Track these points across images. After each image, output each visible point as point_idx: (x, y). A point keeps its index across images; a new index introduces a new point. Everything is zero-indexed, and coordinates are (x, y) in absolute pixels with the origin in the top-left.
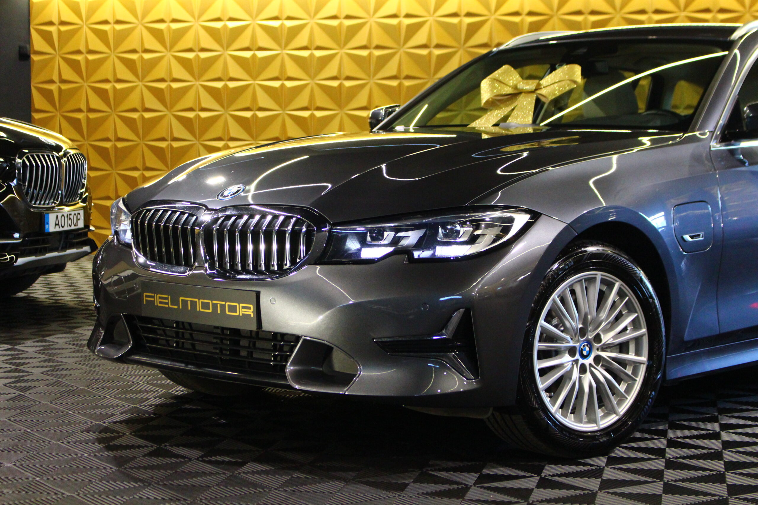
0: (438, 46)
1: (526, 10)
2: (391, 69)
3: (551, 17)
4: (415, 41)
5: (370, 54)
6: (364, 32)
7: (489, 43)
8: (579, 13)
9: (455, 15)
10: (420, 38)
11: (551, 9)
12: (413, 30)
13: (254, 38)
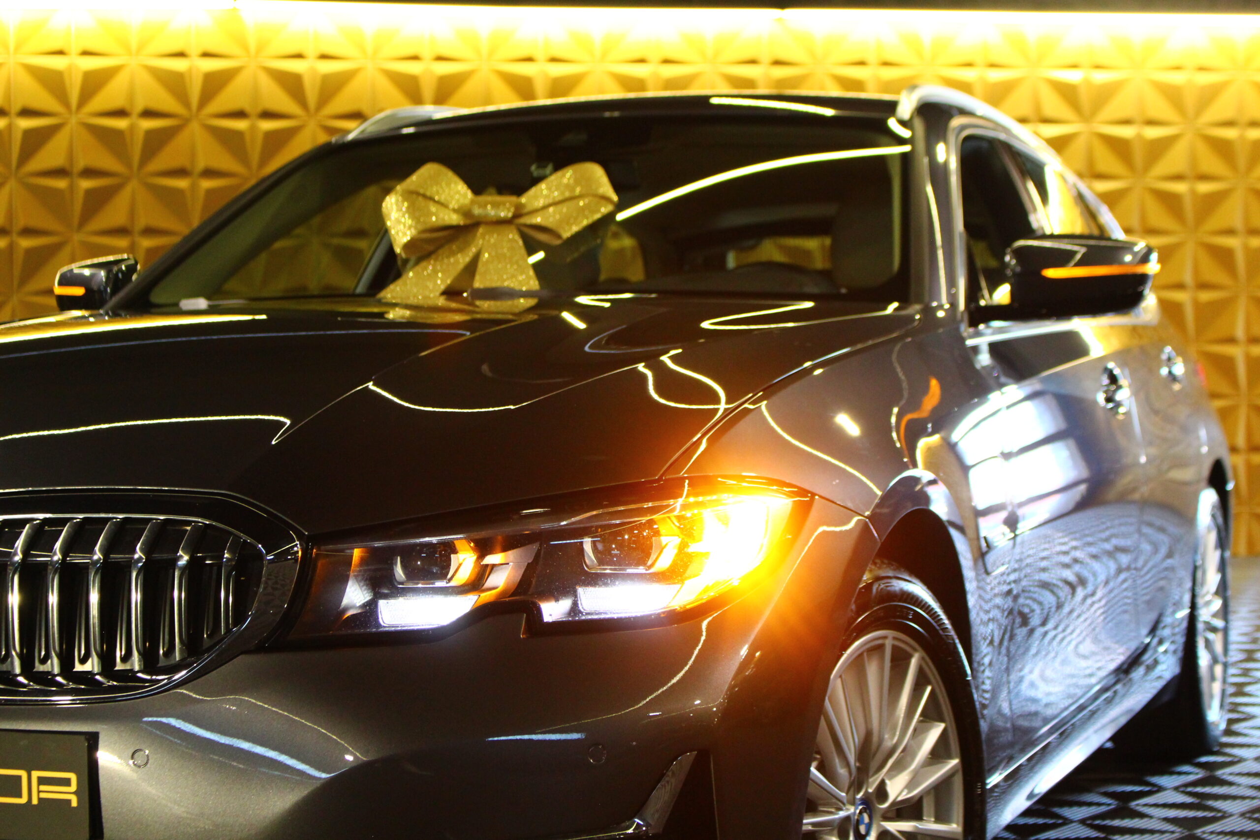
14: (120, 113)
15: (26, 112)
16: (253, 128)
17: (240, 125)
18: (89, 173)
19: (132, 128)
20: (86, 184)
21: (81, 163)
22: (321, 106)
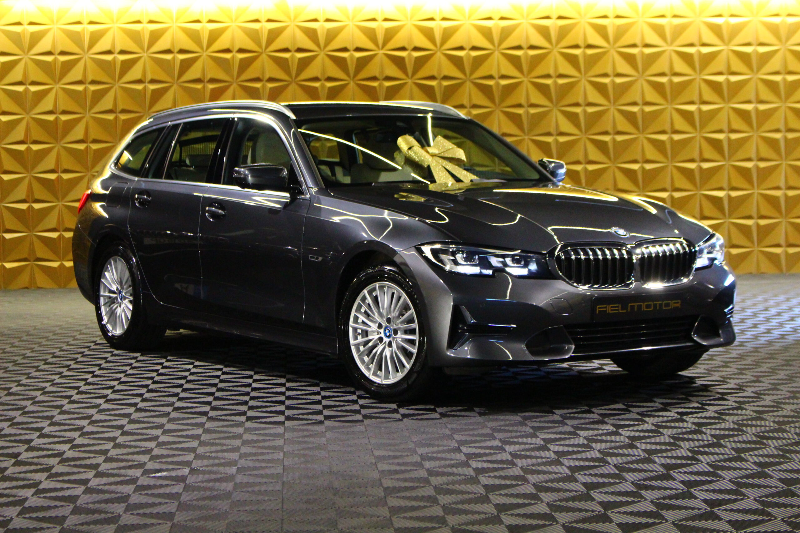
0: (153, 81)
1: (237, 48)
2: (107, 103)
3: (261, 53)
4: (130, 76)
5: (85, 89)
6: (80, 67)
7: (202, 79)
8: (286, 50)
9: (168, 51)
10: (135, 73)
11: (260, 47)
12: (127, 66)
14: (228, 51)
15: (182, 51)
16: (293, 56)
17: (286, 55)
18: (212, 81)
19: (233, 57)
20: (211, 86)
21: (209, 76)
22: (326, 45)
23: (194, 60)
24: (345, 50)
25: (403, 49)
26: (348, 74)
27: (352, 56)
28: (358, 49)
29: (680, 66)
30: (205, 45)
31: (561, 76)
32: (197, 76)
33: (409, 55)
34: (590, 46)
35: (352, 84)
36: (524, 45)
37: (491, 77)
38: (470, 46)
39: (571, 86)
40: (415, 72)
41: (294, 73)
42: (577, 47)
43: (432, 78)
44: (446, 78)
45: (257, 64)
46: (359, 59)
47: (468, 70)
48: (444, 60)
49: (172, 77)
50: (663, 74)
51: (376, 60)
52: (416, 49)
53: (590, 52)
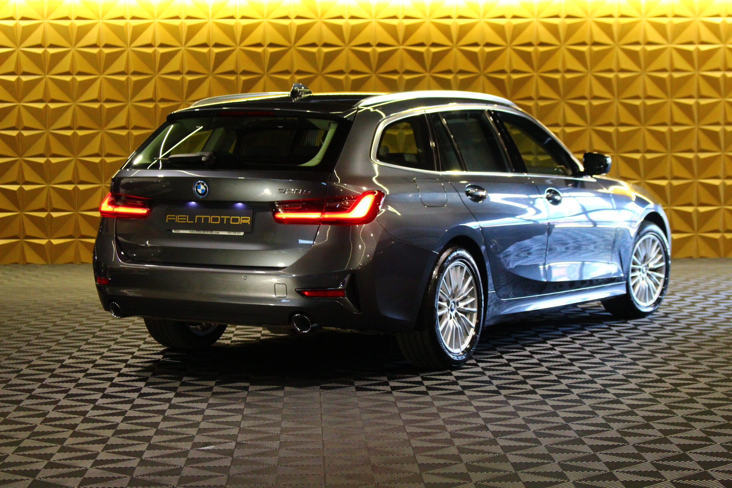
0: (190, 73)
1: (268, 42)
2: (147, 92)
3: (291, 48)
4: (168, 68)
5: (128, 79)
6: (123, 58)
7: (235, 70)
8: (313, 45)
9: (205, 45)
10: (174, 65)
11: (290, 42)
12: (166, 58)
13: (18, 64)
14: (259, 45)
15: (217, 45)
16: (319, 51)
17: (314, 50)
18: (245, 73)
19: (264, 51)
20: (244, 78)
21: (242, 68)
22: (350, 41)
23: (228, 53)
24: (368, 45)
25: (422, 45)
26: (370, 67)
27: (374, 51)
28: (380, 45)
29: (680, 63)
30: (238, 40)
31: (569, 71)
32: (231, 68)
33: (428, 51)
34: (596, 44)
35: (374, 77)
36: (535, 42)
37: (503, 72)
38: (484, 43)
39: (578, 80)
40: (432, 67)
41: (320, 66)
42: (583, 44)
43: (449, 72)
44: (461, 72)
45: (286, 58)
46: (381, 54)
47: (482, 64)
48: (460, 55)
49: (208, 68)
50: (664, 70)
51: (397, 55)
52: (434, 45)
53: (596, 48)
